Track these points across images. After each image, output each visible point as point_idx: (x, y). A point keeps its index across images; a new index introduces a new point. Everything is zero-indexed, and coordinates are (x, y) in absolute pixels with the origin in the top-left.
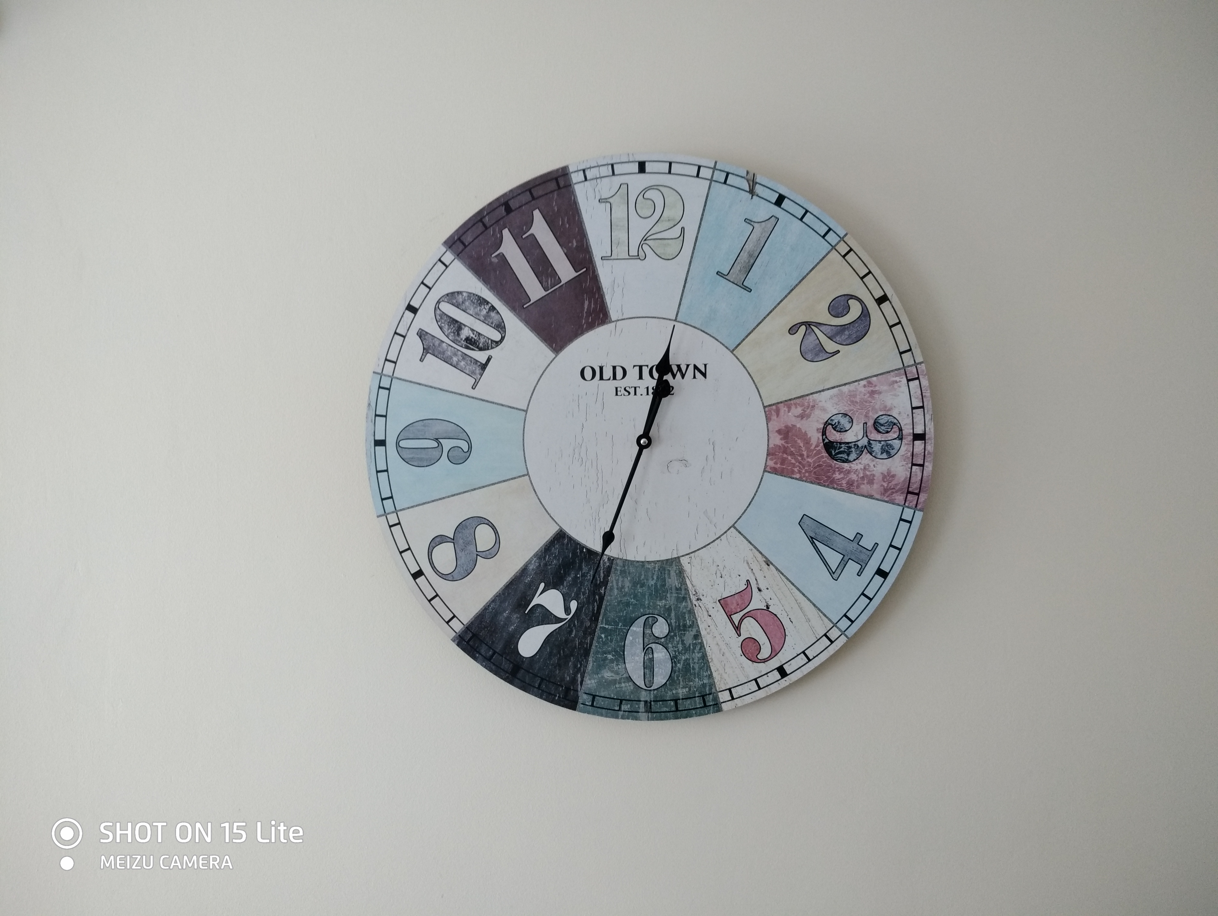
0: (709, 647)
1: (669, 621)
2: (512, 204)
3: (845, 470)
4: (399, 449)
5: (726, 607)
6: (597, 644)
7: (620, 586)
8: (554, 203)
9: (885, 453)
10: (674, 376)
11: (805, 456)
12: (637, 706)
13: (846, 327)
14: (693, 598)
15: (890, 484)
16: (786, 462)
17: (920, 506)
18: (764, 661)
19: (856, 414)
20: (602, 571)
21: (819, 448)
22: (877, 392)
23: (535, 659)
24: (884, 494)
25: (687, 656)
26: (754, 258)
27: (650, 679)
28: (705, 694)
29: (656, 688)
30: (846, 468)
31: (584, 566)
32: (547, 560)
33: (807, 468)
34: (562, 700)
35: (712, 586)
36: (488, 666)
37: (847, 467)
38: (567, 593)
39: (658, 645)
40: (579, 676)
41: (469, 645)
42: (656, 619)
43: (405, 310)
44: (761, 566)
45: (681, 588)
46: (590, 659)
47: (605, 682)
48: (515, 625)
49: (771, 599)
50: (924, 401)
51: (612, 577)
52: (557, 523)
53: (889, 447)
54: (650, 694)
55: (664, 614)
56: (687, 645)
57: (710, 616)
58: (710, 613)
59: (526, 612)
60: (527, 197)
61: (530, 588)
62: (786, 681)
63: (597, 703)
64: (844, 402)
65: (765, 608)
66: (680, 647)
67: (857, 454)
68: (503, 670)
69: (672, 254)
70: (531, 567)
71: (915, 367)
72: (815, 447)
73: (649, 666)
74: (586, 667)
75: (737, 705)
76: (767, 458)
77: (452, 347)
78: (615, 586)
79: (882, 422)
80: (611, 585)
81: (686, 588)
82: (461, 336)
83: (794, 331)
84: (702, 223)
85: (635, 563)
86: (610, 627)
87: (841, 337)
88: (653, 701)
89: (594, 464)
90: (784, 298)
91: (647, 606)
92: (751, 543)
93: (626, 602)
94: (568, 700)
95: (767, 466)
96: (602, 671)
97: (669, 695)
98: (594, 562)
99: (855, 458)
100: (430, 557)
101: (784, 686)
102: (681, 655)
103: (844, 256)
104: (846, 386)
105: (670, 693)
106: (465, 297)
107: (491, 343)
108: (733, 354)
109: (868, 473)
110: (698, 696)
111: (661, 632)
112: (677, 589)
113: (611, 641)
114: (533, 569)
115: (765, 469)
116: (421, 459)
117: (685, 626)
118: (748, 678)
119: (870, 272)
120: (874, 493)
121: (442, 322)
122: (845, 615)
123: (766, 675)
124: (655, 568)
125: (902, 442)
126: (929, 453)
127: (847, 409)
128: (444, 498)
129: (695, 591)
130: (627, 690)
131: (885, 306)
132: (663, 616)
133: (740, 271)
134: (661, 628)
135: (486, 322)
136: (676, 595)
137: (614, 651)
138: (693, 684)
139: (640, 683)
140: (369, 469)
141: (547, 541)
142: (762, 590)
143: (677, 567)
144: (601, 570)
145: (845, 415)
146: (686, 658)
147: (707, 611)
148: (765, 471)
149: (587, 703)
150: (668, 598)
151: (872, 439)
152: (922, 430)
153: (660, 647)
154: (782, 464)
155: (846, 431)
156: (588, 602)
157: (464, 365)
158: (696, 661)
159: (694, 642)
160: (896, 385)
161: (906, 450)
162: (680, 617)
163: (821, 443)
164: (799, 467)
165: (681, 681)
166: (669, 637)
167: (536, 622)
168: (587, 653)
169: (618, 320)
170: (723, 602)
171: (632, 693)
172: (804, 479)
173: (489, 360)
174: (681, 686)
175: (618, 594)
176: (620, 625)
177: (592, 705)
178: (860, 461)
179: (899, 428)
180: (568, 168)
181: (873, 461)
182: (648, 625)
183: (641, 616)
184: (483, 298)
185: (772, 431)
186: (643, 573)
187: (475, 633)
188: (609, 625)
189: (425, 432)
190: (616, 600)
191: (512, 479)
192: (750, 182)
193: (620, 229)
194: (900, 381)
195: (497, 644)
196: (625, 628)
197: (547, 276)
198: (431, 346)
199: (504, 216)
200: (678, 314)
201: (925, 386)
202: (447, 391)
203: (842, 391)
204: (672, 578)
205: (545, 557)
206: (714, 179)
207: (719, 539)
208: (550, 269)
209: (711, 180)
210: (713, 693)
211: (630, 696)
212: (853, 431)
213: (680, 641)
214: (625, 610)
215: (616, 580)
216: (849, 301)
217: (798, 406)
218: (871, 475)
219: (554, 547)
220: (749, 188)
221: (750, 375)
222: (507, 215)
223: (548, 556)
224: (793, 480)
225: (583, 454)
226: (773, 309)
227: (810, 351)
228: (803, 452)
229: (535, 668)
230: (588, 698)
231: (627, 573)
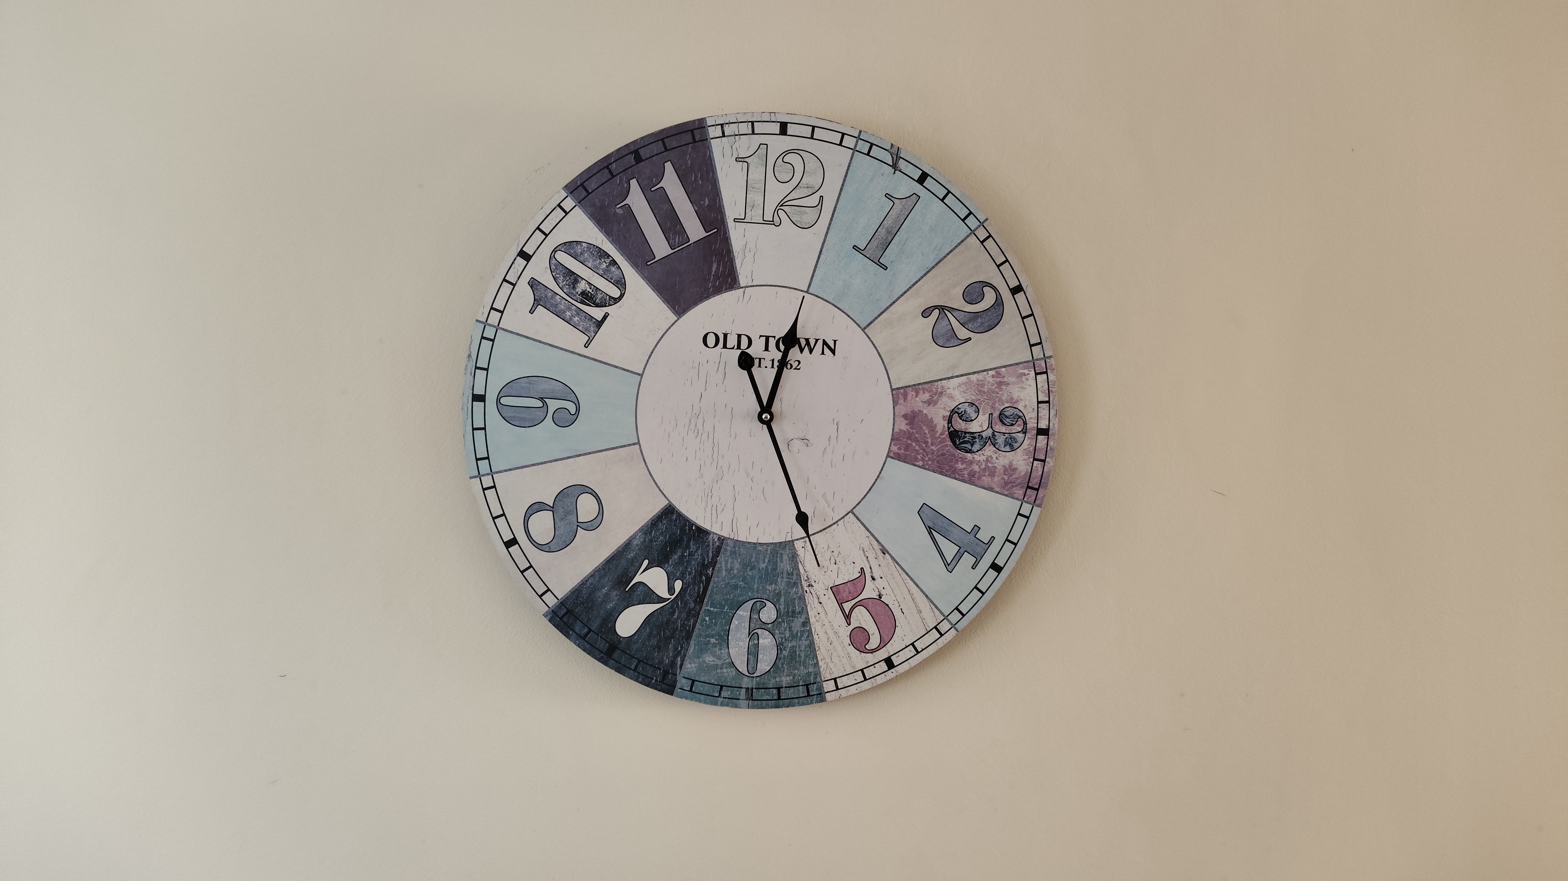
0: (818, 634)
1: (777, 607)
2: (643, 153)
3: (968, 460)
4: (499, 406)
5: (838, 595)
6: (700, 628)
7: (729, 568)
8: (688, 157)
9: (1008, 446)
10: (802, 350)
11: (930, 444)
12: (738, 693)
13: (979, 314)
14: (805, 584)
15: (1011, 477)
16: (910, 448)
17: (1038, 502)
18: (872, 651)
19: (982, 404)
20: (711, 551)
21: (944, 436)
22: (1005, 384)
23: (633, 640)
24: (1004, 487)
25: (794, 643)
26: (892, 235)
27: (753, 666)
28: (809, 683)
29: (759, 675)
30: (969, 458)
32: (652, 536)
33: (930, 456)
34: (659, 683)
35: (825, 572)
36: (581, 645)
38: (672, 572)
39: (764, 631)
40: (679, 659)
41: (563, 621)
42: (764, 604)
43: (517, 256)
44: (876, 554)
45: (793, 573)
46: (692, 642)
47: (706, 666)
48: (614, 603)
49: (884, 589)
50: (1050, 396)
51: (721, 558)
52: (666, 497)
53: (1012, 439)
54: (752, 681)
55: (773, 599)
56: (795, 632)
57: (821, 603)
58: (821, 600)
59: (627, 590)
60: (659, 147)
61: (632, 564)
62: (892, 672)
63: (695, 689)
64: (972, 391)
65: (877, 597)
66: (787, 634)
67: (981, 445)
68: (597, 650)
69: (808, 223)
70: (635, 542)
71: (1044, 361)
72: (940, 435)
73: (753, 652)
74: (687, 650)
75: (841, 695)
76: (891, 443)
77: (566, 300)
78: (724, 568)
79: (1007, 414)
80: (719, 566)
81: (798, 573)
82: (577, 290)
83: (927, 315)
84: (842, 194)
85: (746, 544)
86: (715, 610)
87: (973, 324)
88: (755, 688)
89: (711, 435)
90: (919, 280)
91: (755, 590)
92: (868, 530)
93: (734, 585)
94: (665, 684)
95: (891, 451)
96: (704, 655)
97: (772, 683)
98: (703, 541)
99: (979, 449)
100: (526, 526)
101: (891, 679)
102: (787, 642)
103: (982, 242)
104: (975, 375)
105: (773, 681)
106: (584, 248)
107: (609, 299)
108: (864, 332)
109: (990, 465)
110: (802, 685)
111: (769, 617)
112: (788, 574)
113: (716, 624)
114: (637, 545)
115: (888, 454)
116: (524, 419)
117: (794, 612)
118: (854, 668)
119: (1007, 261)
120: (994, 486)
121: (556, 272)
122: (957, 608)
123: (873, 666)
124: (767, 551)
125: (1025, 435)
126: (1051, 449)
127: (974, 398)
128: (545, 462)
129: (807, 577)
130: (729, 676)
131: (1020, 296)
132: (771, 601)
133: (877, 247)
134: (769, 614)
135: (605, 277)
136: (787, 580)
137: (718, 635)
138: (798, 672)
139: (743, 669)
140: (465, 426)
141: (655, 516)
142: (876, 579)
143: (791, 551)
144: (710, 549)
145: (972, 404)
146: (792, 645)
147: (818, 598)
148: (888, 456)
149: (685, 689)
150: (778, 582)
151: (996, 431)
152: (1046, 425)
153: (766, 633)
154: (906, 449)
155: (972, 420)
156: (694, 583)
157: (578, 320)
159: (802, 629)
160: (1024, 379)
161: (1029, 444)
162: (790, 603)
163: (946, 431)
164: (923, 454)
165: (786, 669)
166: (776, 623)
167: (636, 601)
168: (689, 636)
169: (747, 287)
170: (835, 590)
171: (733, 678)
172: (927, 467)
173: (605, 317)
174: (785, 674)
175: (726, 575)
176: (726, 608)
177: (691, 691)
178: (983, 452)
179: (1024, 422)
180: (706, 120)
181: (996, 453)
182: (755, 610)
183: (749, 601)
184: (603, 250)
185: (898, 415)
186: (754, 556)
187: (569, 608)
188: (714, 608)
189: (530, 390)
190: (724, 582)
191: (621, 447)
192: (893, 156)
193: (756, 191)
194: (1028, 374)
195: (593, 621)
196: (731, 612)
197: (675, 234)
198: (542, 297)
199: (633, 165)
200: (809, 286)
201: (1052, 381)
202: (556, 347)
203: (971, 380)
204: (785, 562)
205: (651, 532)
206: (857, 149)
207: (836, 524)
208: (679, 226)
209: (854, 150)
210: (818, 683)
211: (731, 683)
212: (978, 422)
213: (788, 627)
214: (733, 593)
215: (725, 561)
216: (984, 288)
217: (926, 392)
218: (993, 466)
219: (662, 522)
220: (893, 163)
221: (880, 356)
222: (636, 164)
223: (655, 531)
224: (916, 467)
225: (699, 426)
226: (908, 290)
227: (941, 336)
228: (928, 439)
229: (633, 649)
230: (687, 683)
231: (738, 555)
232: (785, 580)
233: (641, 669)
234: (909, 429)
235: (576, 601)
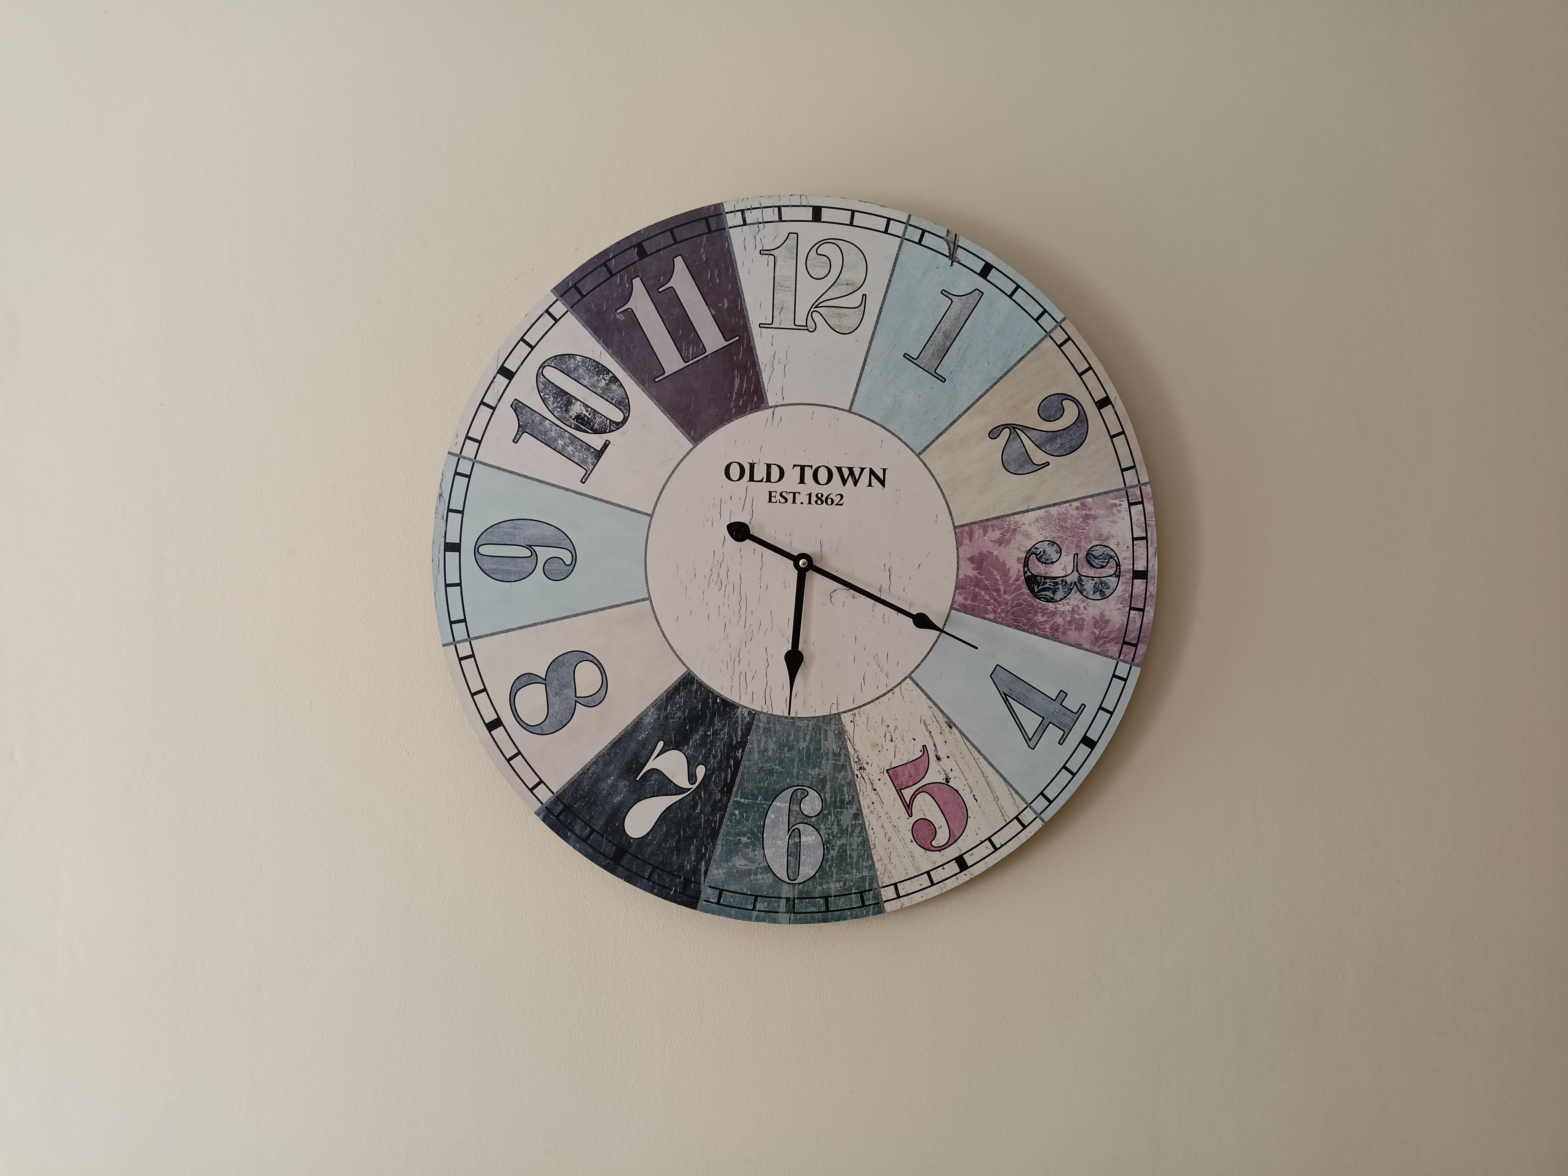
0: (872, 829)
1: (822, 796)
2: (648, 246)
3: (1049, 611)
4: (478, 556)
6: (728, 823)
7: (762, 748)
8: (702, 250)
9: (1098, 593)
10: (844, 482)
11: (1002, 592)
12: (776, 905)
13: (1058, 433)
14: (855, 767)
15: (1103, 631)
16: (979, 598)
17: (1138, 661)
18: (940, 849)
19: (1065, 543)
20: (739, 729)
21: (1020, 582)
22: (1092, 517)
23: (646, 841)
24: (1095, 643)
25: (843, 841)
26: (951, 339)
27: (795, 870)
28: (864, 890)
29: (802, 881)
30: (1051, 609)
31: (716, 721)
32: (668, 712)
33: (1004, 607)
34: (679, 894)
35: (879, 752)
36: (583, 849)
37: (1052, 607)
38: (693, 756)
39: (807, 825)
40: (703, 864)
41: (560, 820)
42: (806, 792)
43: (497, 373)
44: (941, 728)
45: (840, 753)
46: (719, 842)
47: (737, 872)
48: (622, 795)
49: (952, 771)
50: (1148, 531)
51: (752, 736)
52: (684, 664)
53: (1103, 585)
54: (794, 888)
55: (817, 786)
56: (845, 826)
57: (875, 790)
58: (875, 787)
59: (637, 779)
60: (667, 239)
61: (644, 747)
62: (966, 875)
63: (725, 900)
64: (1052, 527)
65: (944, 782)
66: (835, 829)
67: (1065, 592)
68: (603, 854)
69: (849, 328)
70: (647, 720)
71: (1138, 488)
72: (1014, 581)
73: (794, 853)
74: (713, 852)
75: (903, 905)
76: (955, 592)
77: (558, 426)
78: (756, 749)
79: (1096, 553)
80: (750, 747)
81: (846, 753)
82: (571, 413)
83: (995, 435)
84: (889, 291)
85: (783, 719)
86: (747, 801)
87: (1051, 445)
88: (798, 898)
89: (737, 589)
90: (985, 393)
91: (795, 775)
92: (930, 699)
93: (769, 769)
94: (687, 895)
95: (955, 602)
96: (734, 858)
97: (818, 891)
98: (730, 716)
99: (1063, 598)
100: (512, 702)
101: (963, 882)
102: (835, 839)
103: (1060, 346)
104: (1056, 507)
105: (819, 888)
106: (578, 362)
107: (610, 424)
108: (919, 458)
109: (1076, 616)
110: (855, 893)
111: (812, 809)
112: (834, 754)
113: (747, 820)
114: (649, 723)
115: (953, 603)
116: (508, 572)
117: (842, 801)
118: (918, 869)
119: (1090, 368)
120: (1083, 642)
121: (545, 392)
122: (1042, 794)
123: (942, 867)
124: (809, 726)
125: (1119, 580)
126: (1151, 595)
127: (1055, 535)
128: (535, 624)
129: (858, 758)
130: (765, 883)
131: (1107, 411)
132: (815, 789)
133: (933, 355)
134: (812, 804)
135: (605, 397)
136: (834, 762)
137: (750, 833)
138: (850, 877)
139: (782, 874)
140: (436, 582)
141: (670, 687)
142: (942, 758)
143: (837, 727)
144: (738, 726)
145: (1052, 543)
146: (842, 843)
147: (872, 783)
148: (951, 608)
149: (711, 900)
150: (823, 765)
151: (1083, 574)
152: (1144, 566)
153: (809, 828)
154: (974, 599)
155: (1053, 563)
156: (720, 769)
157: (572, 450)
158: (854, 847)
159: (853, 823)
160: (1115, 510)
161: (1124, 590)
162: (837, 790)
163: (1022, 576)
164: (994, 605)
165: (834, 872)
166: (821, 815)
167: (650, 793)
168: (714, 835)
169: (777, 406)
170: (892, 773)
171: (771, 886)
172: (1000, 620)
173: (606, 446)
174: (834, 880)
175: (759, 758)
176: (759, 799)
177: (718, 903)
178: (1068, 601)
179: (1116, 563)
180: (723, 206)
181: (1083, 602)
182: (796, 800)
183: (788, 788)
184: (601, 364)
185: (963, 558)
186: (792, 733)
187: (567, 804)
188: (745, 798)
189: (515, 536)
190: (756, 767)
191: (628, 603)
192: (950, 244)
193: (785, 290)
194: (1121, 505)
195: (597, 820)
196: (766, 803)
197: (688, 343)
198: (529, 423)
199: (636, 262)
200: (852, 403)
201: (1149, 513)
202: (547, 483)
203: (1050, 513)
204: (829, 740)
205: (666, 707)
206: (906, 237)
207: (891, 692)
208: (692, 334)
209: (903, 238)
210: (875, 889)
211: (768, 892)
212: (1061, 564)
213: (836, 821)
214: (767, 779)
215: (757, 741)
216: (1063, 402)
217: (996, 529)
218: (1081, 618)
219: (679, 695)
220: (950, 253)
221: (939, 487)
222: (639, 260)
223: (671, 706)
224: (986, 621)
225: (723, 576)
226: (971, 406)
227: (1013, 461)
228: (1000, 587)
229: (646, 853)
230: (713, 894)
231: (772, 733)
232: (831, 762)
233: (656, 877)
234: (977, 575)
235: (575, 795)
